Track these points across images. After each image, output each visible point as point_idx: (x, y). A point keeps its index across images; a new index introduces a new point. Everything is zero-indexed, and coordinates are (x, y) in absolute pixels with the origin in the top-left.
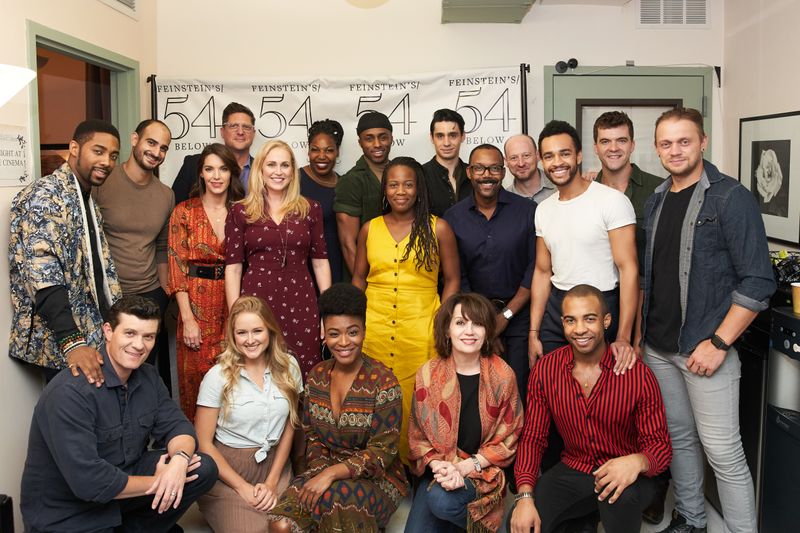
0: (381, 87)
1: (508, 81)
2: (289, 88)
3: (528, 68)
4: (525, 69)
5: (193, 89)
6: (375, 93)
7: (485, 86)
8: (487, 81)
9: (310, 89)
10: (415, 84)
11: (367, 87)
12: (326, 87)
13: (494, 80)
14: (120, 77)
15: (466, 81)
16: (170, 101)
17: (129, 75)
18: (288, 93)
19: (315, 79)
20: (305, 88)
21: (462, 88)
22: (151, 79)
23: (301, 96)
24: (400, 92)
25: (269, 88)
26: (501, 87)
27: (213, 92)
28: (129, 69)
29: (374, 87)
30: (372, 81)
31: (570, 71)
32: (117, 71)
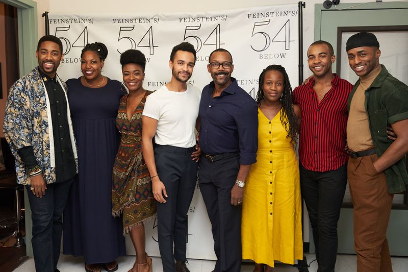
0: (201, 19)
1: (290, 15)
2: (138, 21)
3: (304, 5)
4: (302, 5)
5: (73, 21)
6: (197, 23)
7: (273, 18)
8: (274, 14)
9: (152, 21)
10: (224, 17)
11: (191, 19)
12: (164, 20)
13: (279, 14)
14: (24, 12)
15: (260, 15)
16: (58, 29)
17: (30, 11)
18: (137, 24)
19: (156, 14)
20: (148, 20)
21: (257, 20)
22: (45, 15)
23: (146, 26)
24: (214, 23)
25: (124, 21)
26: (284, 19)
27: (87, 24)
28: (30, 7)
29: (196, 20)
30: (194, 15)
31: (334, 7)
32: (22, 9)
